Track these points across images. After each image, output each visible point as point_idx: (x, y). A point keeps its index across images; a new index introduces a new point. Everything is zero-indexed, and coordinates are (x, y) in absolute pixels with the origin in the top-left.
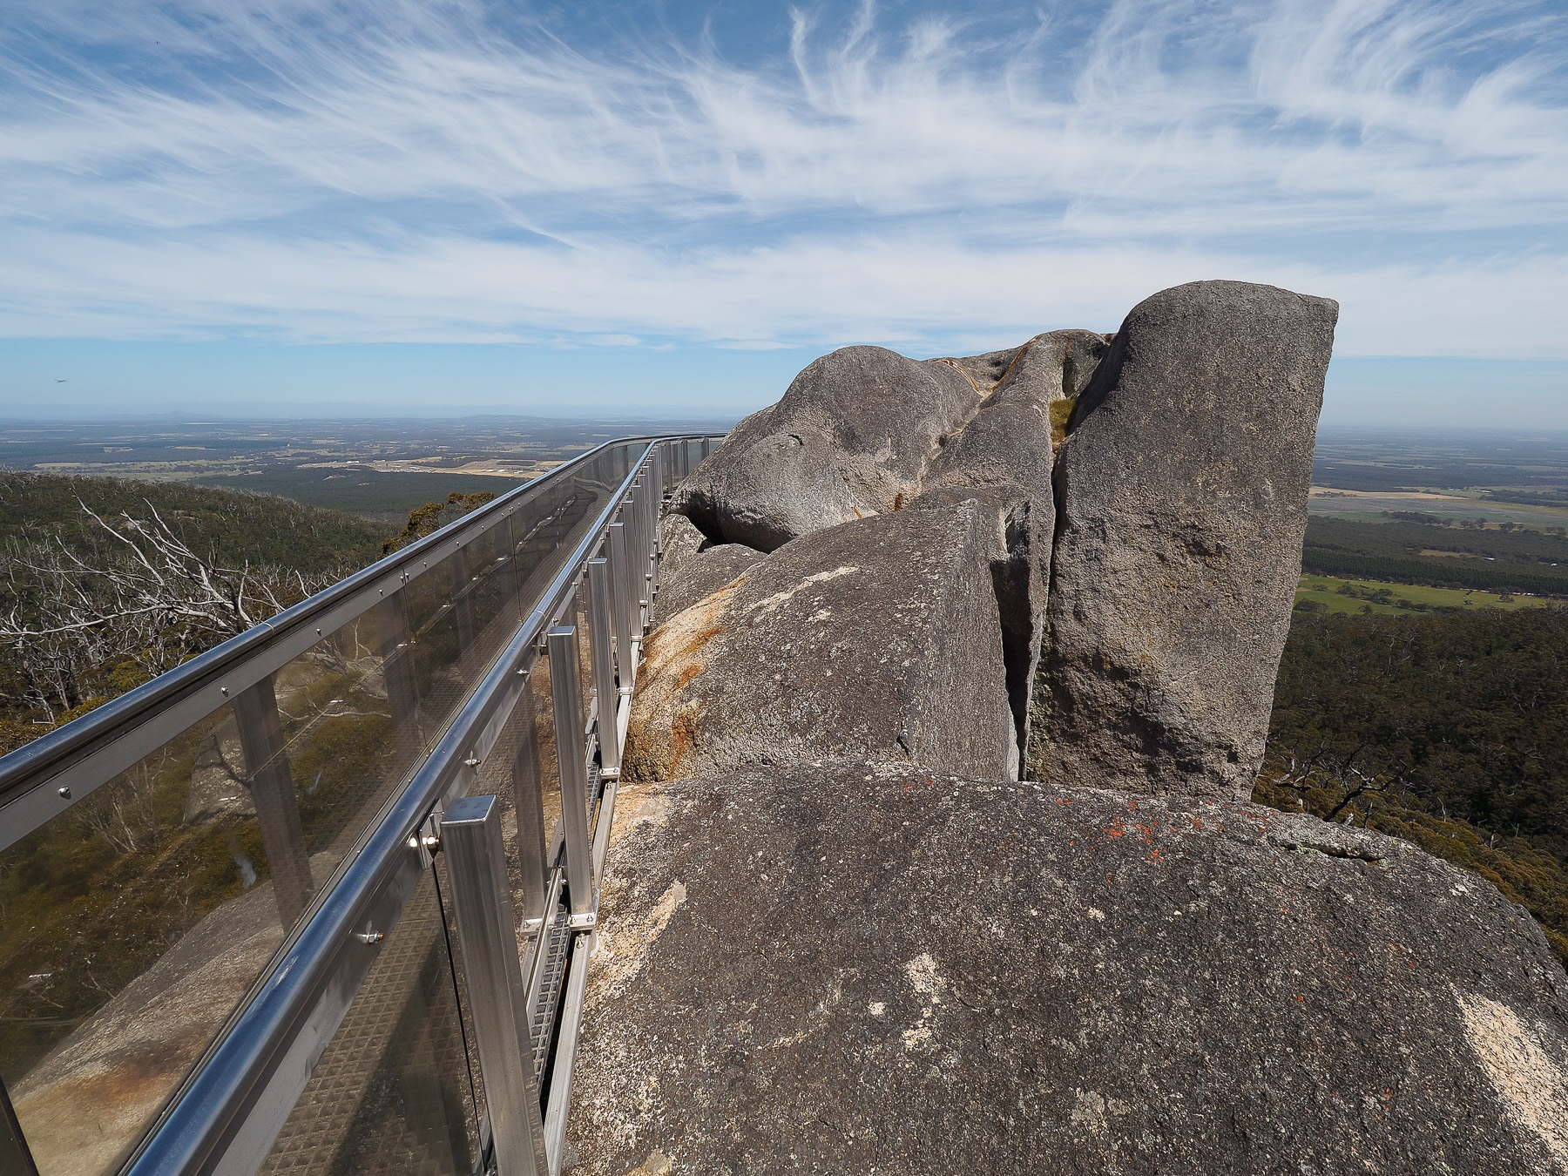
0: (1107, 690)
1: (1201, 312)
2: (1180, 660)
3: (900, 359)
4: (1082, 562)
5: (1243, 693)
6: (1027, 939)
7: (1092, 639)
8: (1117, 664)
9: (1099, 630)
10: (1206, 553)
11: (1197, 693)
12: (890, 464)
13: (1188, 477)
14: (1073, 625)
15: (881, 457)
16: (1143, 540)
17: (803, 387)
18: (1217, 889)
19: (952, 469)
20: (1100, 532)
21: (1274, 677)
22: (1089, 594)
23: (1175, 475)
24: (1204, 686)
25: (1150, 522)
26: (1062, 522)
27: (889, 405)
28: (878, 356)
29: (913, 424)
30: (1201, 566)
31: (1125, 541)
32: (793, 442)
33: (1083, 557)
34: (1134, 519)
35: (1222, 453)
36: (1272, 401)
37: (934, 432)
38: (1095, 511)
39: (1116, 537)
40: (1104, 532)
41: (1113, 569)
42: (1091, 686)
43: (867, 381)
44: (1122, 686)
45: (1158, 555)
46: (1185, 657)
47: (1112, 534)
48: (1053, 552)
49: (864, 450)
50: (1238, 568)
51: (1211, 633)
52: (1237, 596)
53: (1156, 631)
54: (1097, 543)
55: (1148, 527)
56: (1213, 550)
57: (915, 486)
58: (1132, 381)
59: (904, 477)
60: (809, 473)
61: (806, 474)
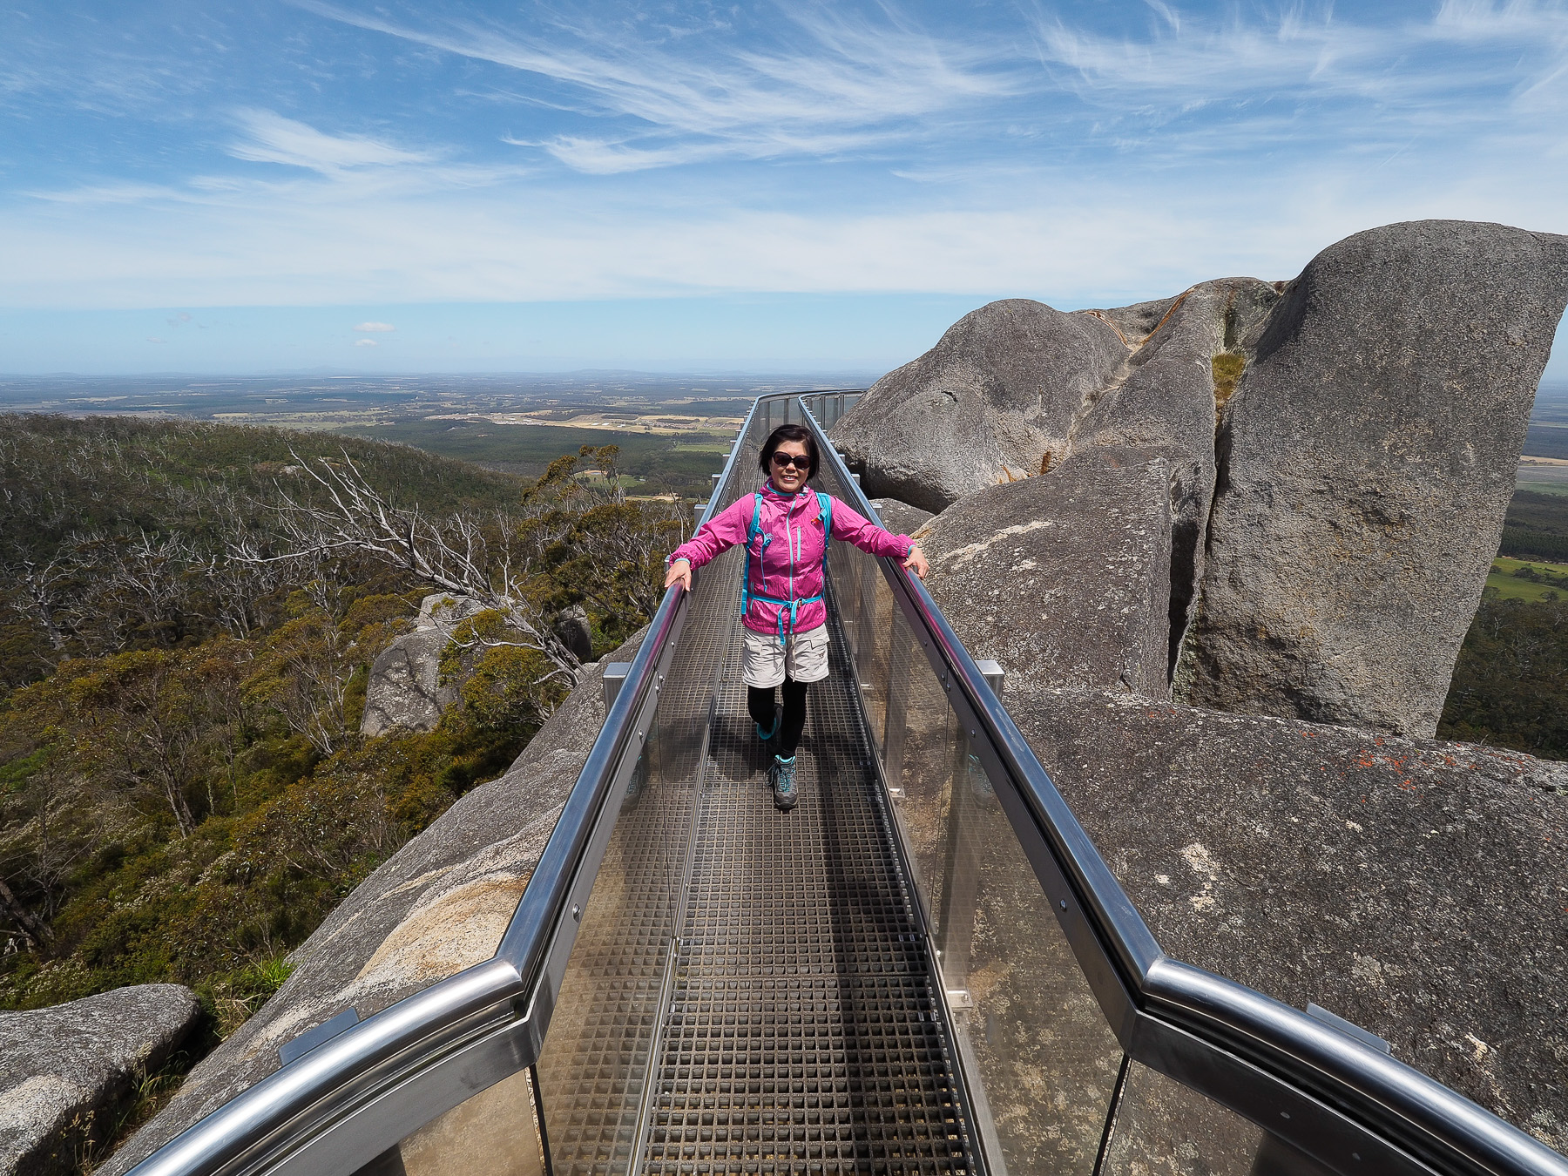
0: (1258, 660)
1: (1405, 258)
2: (1345, 634)
4: (1242, 527)
5: (1415, 672)
6: (1290, 840)
7: (1247, 607)
8: (1273, 634)
9: (1256, 598)
10: (1385, 521)
11: (1362, 669)
12: (1039, 423)
13: (1374, 439)
14: (1228, 592)
15: (1030, 415)
16: (1314, 506)
17: (953, 343)
18: (1473, 815)
19: (1105, 427)
20: (1266, 497)
21: (1454, 657)
22: (1247, 561)
23: (1358, 436)
24: (1370, 663)
25: (1323, 488)
26: (1223, 484)
27: (1040, 360)
28: (1030, 310)
29: (1066, 380)
30: (1378, 536)
31: (1293, 507)
32: (946, 399)
33: (1245, 523)
34: (1307, 484)
35: (1417, 414)
36: (1483, 357)
37: (1085, 386)
38: (1262, 474)
39: (1283, 502)
40: (1270, 496)
41: (1278, 536)
42: (1242, 656)
43: (1018, 336)
44: (1276, 657)
45: (1330, 522)
46: (1351, 632)
47: (1279, 499)
48: (1211, 515)
49: (1013, 407)
50: (1423, 539)
51: (1384, 607)
52: (1419, 569)
53: (1321, 602)
54: (1261, 508)
55: (1321, 492)
56: (1395, 519)
57: (1064, 445)
58: (1315, 335)
59: (1054, 435)
60: (963, 430)
61: (960, 432)
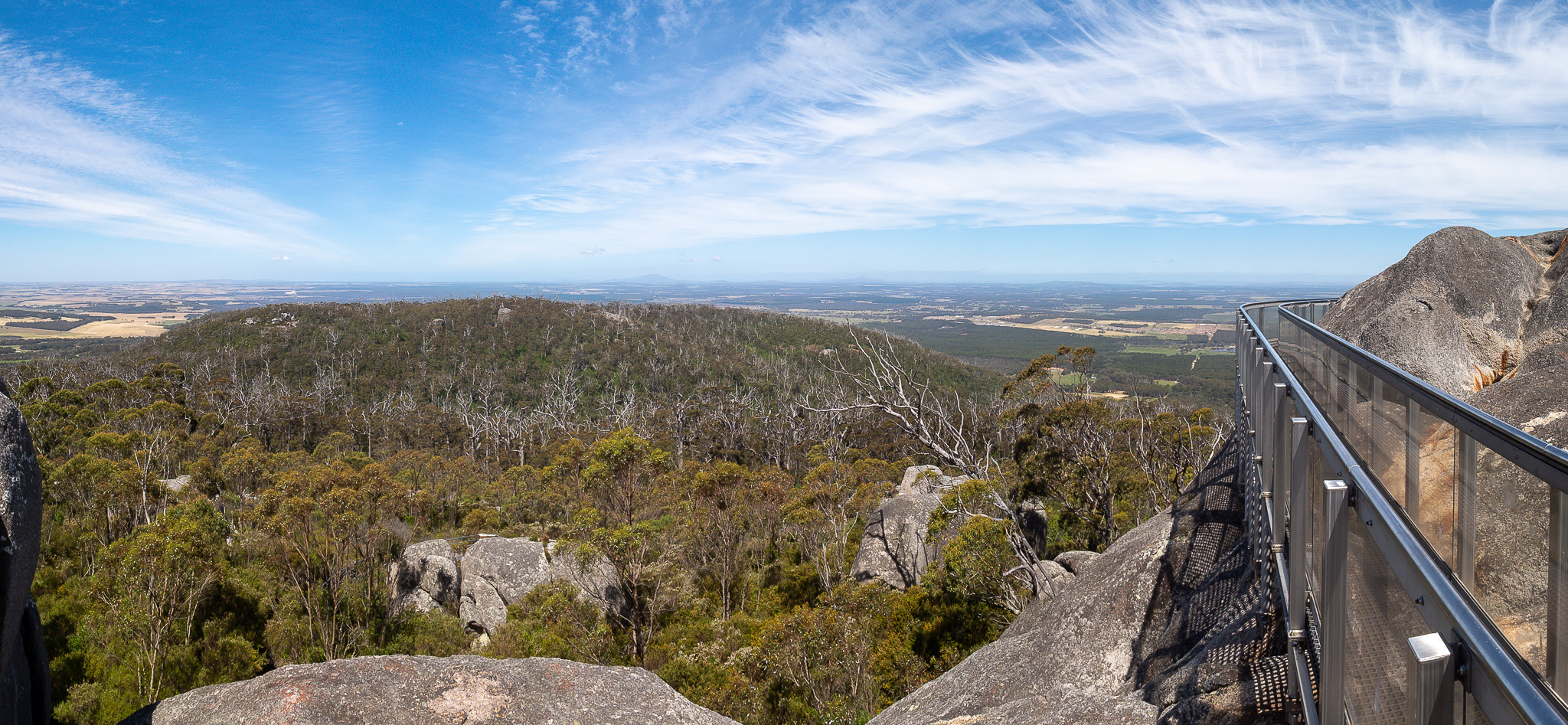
3: (1489, 238)
12: (1496, 326)
15: (1487, 320)
17: (1418, 260)
27: (1488, 275)
28: (1473, 235)
29: (1509, 291)
32: (1422, 307)
37: (1524, 297)
43: (1468, 256)
49: (1474, 314)
57: (1517, 344)
59: (1508, 336)
60: (1441, 335)
61: (1439, 336)
